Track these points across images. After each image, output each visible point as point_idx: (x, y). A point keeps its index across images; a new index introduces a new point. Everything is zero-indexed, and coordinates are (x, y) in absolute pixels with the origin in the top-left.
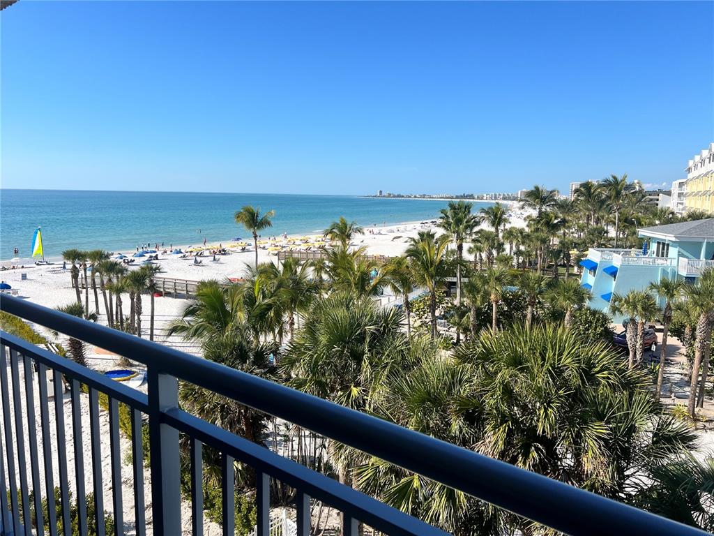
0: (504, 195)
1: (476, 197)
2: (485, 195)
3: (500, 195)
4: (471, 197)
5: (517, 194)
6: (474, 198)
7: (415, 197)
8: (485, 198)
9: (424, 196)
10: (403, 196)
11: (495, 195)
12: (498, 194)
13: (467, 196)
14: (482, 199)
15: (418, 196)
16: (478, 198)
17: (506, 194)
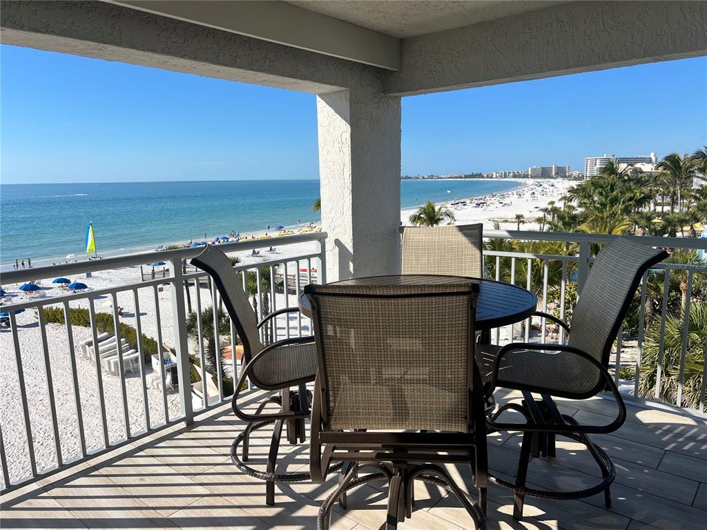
0: (513, 173)
1: (485, 176)
2: (494, 173)
3: (509, 173)
4: (480, 176)
5: (528, 171)
6: (483, 177)
7: (423, 178)
8: (494, 176)
9: (432, 177)
10: (411, 178)
11: (505, 173)
12: (507, 172)
13: (476, 175)
14: (492, 177)
15: (425, 177)
16: (487, 177)
17: (516, 172)
